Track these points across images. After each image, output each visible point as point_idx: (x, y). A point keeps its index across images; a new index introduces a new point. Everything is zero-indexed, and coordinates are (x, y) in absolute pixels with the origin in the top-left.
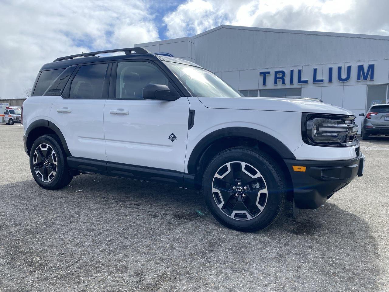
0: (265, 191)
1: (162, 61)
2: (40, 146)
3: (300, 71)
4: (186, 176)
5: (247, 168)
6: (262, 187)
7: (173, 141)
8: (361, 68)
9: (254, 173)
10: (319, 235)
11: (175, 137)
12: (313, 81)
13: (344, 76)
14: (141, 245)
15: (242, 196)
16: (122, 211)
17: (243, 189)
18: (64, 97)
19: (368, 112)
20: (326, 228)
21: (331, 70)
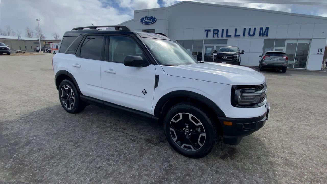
0: (204, 135)
1: (139, 37)
2: (64, 86)
3: (227, 30)
4: (153, 117)
5: (192, 118)
6: (202, 131)
7: (144, 94)
8: (261, 29)
9: (197, 122)
10: (238, 161)
11: (146, 92)
12: (234, 36)
13: (252, 33)
14: (119, 173)
15: (189, 135)
16: (113, 135)
17: (190, 130)
18: (77, 56)
19: (264, 55)
20: (242, 153)
21: (245, 29)
